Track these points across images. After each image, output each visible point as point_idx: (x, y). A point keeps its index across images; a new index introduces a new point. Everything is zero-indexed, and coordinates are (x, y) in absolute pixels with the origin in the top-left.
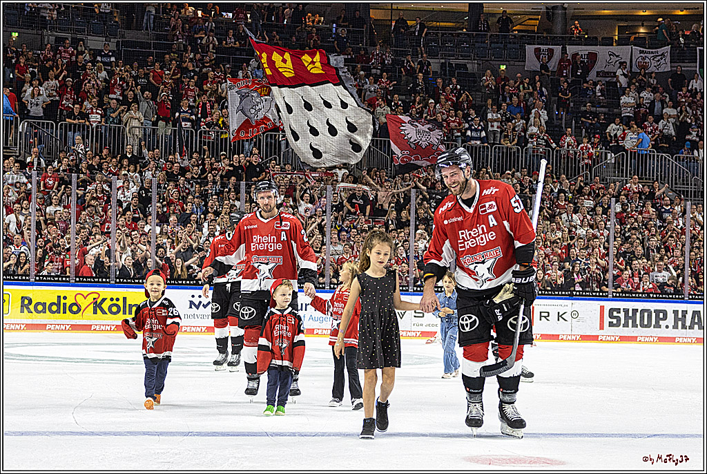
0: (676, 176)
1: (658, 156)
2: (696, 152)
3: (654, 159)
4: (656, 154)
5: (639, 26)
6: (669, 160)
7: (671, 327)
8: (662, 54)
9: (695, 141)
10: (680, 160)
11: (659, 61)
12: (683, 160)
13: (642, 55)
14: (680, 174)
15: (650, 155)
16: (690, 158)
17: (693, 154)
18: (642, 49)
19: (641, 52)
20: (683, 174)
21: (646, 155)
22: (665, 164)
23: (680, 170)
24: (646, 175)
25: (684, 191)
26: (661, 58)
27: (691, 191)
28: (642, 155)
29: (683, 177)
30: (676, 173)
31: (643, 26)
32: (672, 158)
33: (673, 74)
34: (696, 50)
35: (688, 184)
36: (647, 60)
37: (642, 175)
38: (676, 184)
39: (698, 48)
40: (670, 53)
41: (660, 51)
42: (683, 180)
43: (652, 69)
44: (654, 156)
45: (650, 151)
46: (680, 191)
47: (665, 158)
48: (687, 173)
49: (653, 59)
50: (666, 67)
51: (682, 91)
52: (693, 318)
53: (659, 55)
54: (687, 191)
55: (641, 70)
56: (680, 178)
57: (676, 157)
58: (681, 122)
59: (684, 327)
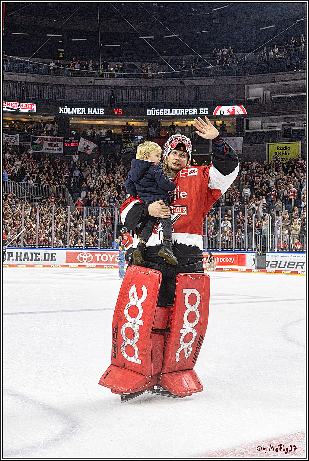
0: (20, 192)
1: (12, 183)
2: (29, 181)
3: (10, 184)
4: (11, 182)
5: (6, 124)
6: (17, 185)
7: (15, 260)
8: (16, 137)
9: (28, 176)
10: (22, 185)
11: (14, 140)
12: (23, 185)
13: (6, 137)
14: (21, 191)
15: (8, 182)
16: (26, 184)
17: (28, 182)
18: (7, 135)
19: (6, 136)
20: (23, 191)
21: (7, 182)
22: (15, 186)
23: (22, 189)
24: (6, 191)
25: (23, 198)
26: (15, 139)
27: (26, 199)
28: (5, 182)
29: (23, 192)
30: (20, 190)
31: (8, 124)
32: (18, 184)
33: (20, 147)
34: (30, 137)
35: (25, 195)
36: (9, 140)
37: (4, 191)
38: (20, 195)
39: (31, 136)
40: (19, 137)
41: (15, 136)
42: (23, 194)
43: (11, 144)
44: (10, 182)
45: (8, 180)
46: (21, 198)
47: (15, 184)
48: (25, 190)
49: (11, 140)
50: (17, 143)
51: (23, 154)
52: (25, 256)
53: (14, 138)
54: (25, 199)
55: (6, 144)
56: (21, 192)
57: (20, 183)
58: (22, 168)
59: (21, 260)
